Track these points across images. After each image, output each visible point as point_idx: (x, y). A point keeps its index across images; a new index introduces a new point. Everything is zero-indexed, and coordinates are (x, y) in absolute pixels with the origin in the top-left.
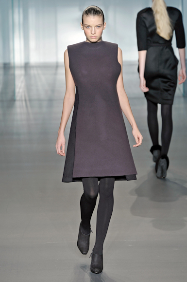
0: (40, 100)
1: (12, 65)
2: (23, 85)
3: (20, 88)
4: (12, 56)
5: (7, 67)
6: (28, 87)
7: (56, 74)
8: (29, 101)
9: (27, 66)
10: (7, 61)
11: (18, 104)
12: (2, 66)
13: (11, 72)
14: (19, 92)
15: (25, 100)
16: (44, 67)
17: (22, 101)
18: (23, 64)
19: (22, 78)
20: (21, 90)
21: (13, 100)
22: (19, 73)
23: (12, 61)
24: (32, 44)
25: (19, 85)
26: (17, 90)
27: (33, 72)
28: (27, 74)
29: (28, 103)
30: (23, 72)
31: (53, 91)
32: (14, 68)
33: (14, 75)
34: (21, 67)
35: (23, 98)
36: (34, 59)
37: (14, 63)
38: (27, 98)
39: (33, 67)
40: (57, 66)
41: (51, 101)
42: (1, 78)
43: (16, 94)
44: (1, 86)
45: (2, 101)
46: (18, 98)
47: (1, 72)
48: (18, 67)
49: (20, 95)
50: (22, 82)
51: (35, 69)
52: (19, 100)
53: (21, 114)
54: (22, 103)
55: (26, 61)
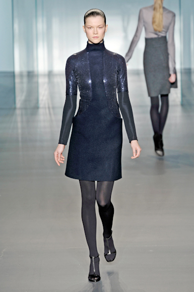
1: (36, 73)
2: (47, 92)
3: (43, 96)
4: (35, 64)
5: (31, 75)
6: (52, 95)
8: (52, 108)
9: (50, 74)
10: (31, 69)
11: (41, 111)
12: (25, 74)
13: (35, 80)
14: (42, 100)
15: (49, 108)
17: (45, 108)
18: (47, 73)
19: (46, 86)
20: (45, 98)
21: (37, 107)
22: (42, 81)
23: (35, 69)
25: (43, 93)
26: (41, 98)
27: (56, 80)
28: (50, 83)
29: (51, 110)
30: (46, 80)
32: (37, 76)
33: (37, 83)
34: (44, 75)
35: (47, 106)
37: (38, 71)
38: (51, 106)
39: (56, 75)
42: (25, 85)
43: (40, 102)
44: (24, 94)
45: (26, 109)
46: (41, 104)
47: (25, 80)
48: (42, 75)
49: (43, 102)
50: (46, 90)
51: (58, 77)
52: (43, 108)
53: (44, 121)
54: (46, 111)
55: (50, 69)
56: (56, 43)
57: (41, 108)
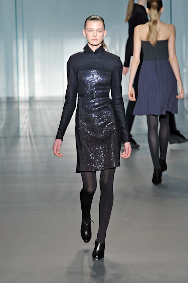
0: (45, 136)
1: (16, 99)
2: (27, 120)
3: (24, 125)
4: (15, 90)
5: (11, 102)
6: (33, 123)
8: (34, 137)
9: (31, 101)
10: (11, 96)
11: (22, 140)
12: (4, 100)
13: (15, 107)
14: (23, 128)
15: (30, 137)
16: (50, 101)
17: (27, 137)
18: (27, 99)
19: (27, 112)
20: (25, 126)
21: (17, 136)
22: (23, 108)
23: (16, 95)
24: (37, 77)
25: (24, 121)
26: (21, 126)
27: (38, 107)
28: (31, 109)
29: (33, 139)
30: (27, 107)
32: (18, 102)
33: (18, 109)
34: (26, 102)
35: (28, 135)
36: (39, 94)
37: (18, 97)
38: (32, 135)
39: (38, 101)
40: (63, 101)
42: (4, 112)
43: (20, 131)
44: (4, 122)
45: (5, 138)
46: (22, 134)
47: (4, 107)
48: (22, 102)
49: (24, 131)
50: (27, 117)
51: (40, 103)
52: (24, 137)
53: (25, 151)
54: (27, 139)
55: (31, 95)
56: (37, 67)
57: (22, 137)
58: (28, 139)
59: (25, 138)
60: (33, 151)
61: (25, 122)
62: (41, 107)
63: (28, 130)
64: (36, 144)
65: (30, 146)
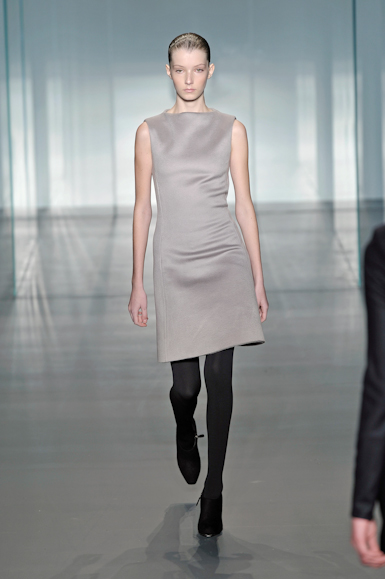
0: (73, 297)
1: (8, 213)
2: (34, 260)
3: (26, 270)
4: (7, 193)
6: (46, 266)
7: (111, 235)
8: (48, 298)
9: (42, 217)
11: (21, 305)
13: (6, 230)
14: (23, 279)
15: (39, 298)
16: (84, 217)
17: (31, 298)
18: (33, 213)
19: (33, 243)
20: (29, 274)
21: (10, 297)
22: (23, 232)
23: (7, 205)
24: (56, 163)
25: (26, 261)
26: (19, 274)
27: (57, 230)
28: (43, 236)
29: (46, 303)
30: (33, 230)
31: (105, 274)
32: (11, 220)
33: (12, 237)
34: (29, 219)
35: (35, 293)
36: (61, 199)
37: (12, 208)
38: (44, 293)
39: (58, 218)
40: (114, 216)
41: (100, 298)
43: (18, 284)
46: (21, 292)
48: (21, 219)
49: (25, 284)
50: (31, 254)
51: (62, 222)
52: (25, 298)
53: (28, 330)
54: (32, 304)
55: (42, 205)
56: (55, 141)
57: (21, 298)
58: (36, 302)
59: (29, 302)
60: (45, 328)
61: (28, 264)
62: (64, 230)
63: (34, 283)
64: (53, 312)
65: (38, 318)
